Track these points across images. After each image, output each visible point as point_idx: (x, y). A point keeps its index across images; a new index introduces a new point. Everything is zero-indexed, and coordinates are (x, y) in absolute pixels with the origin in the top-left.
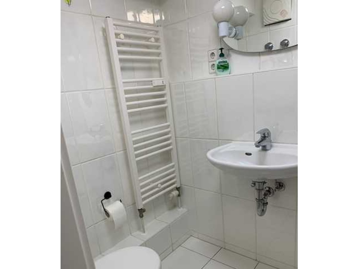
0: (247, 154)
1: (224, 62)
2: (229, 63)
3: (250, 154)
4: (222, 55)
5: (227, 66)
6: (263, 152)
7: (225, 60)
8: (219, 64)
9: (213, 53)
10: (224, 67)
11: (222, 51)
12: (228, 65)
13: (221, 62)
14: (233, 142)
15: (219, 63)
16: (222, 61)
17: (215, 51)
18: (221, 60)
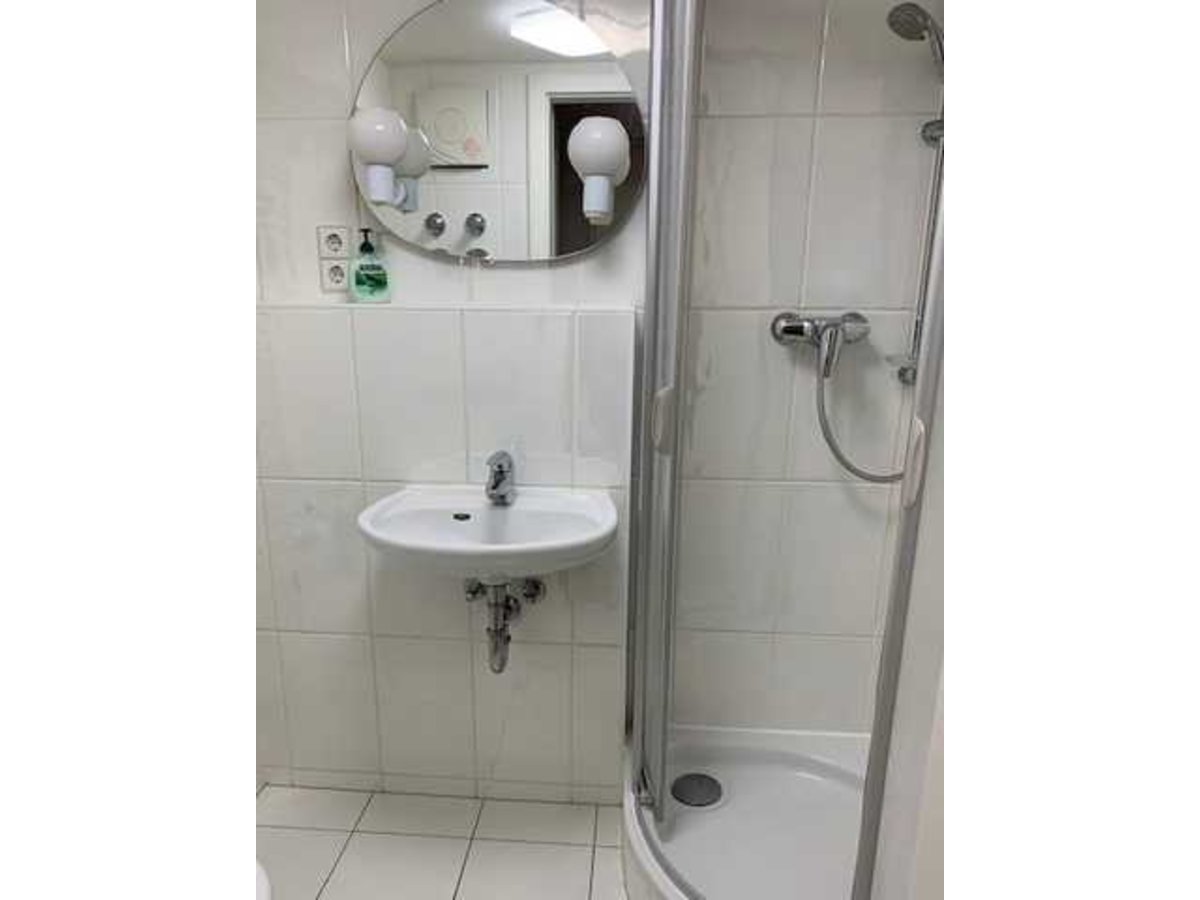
0: (457, 517)
1: (374, 267)
2: (388, 272)
3: (467, 517)
4: (366, 248)
5: (382, 277)
6: (500, 511)
7: (376, 263)
8: (362, 273)
9: (335, 236)
10: (375, 281)
11: (366, 236)
12: (386, 279)
13: (368, 267)
14: (408, 486)
15: (362, 268)
16: (369, 263)
17: (342, 232)
18: (366, 260)
